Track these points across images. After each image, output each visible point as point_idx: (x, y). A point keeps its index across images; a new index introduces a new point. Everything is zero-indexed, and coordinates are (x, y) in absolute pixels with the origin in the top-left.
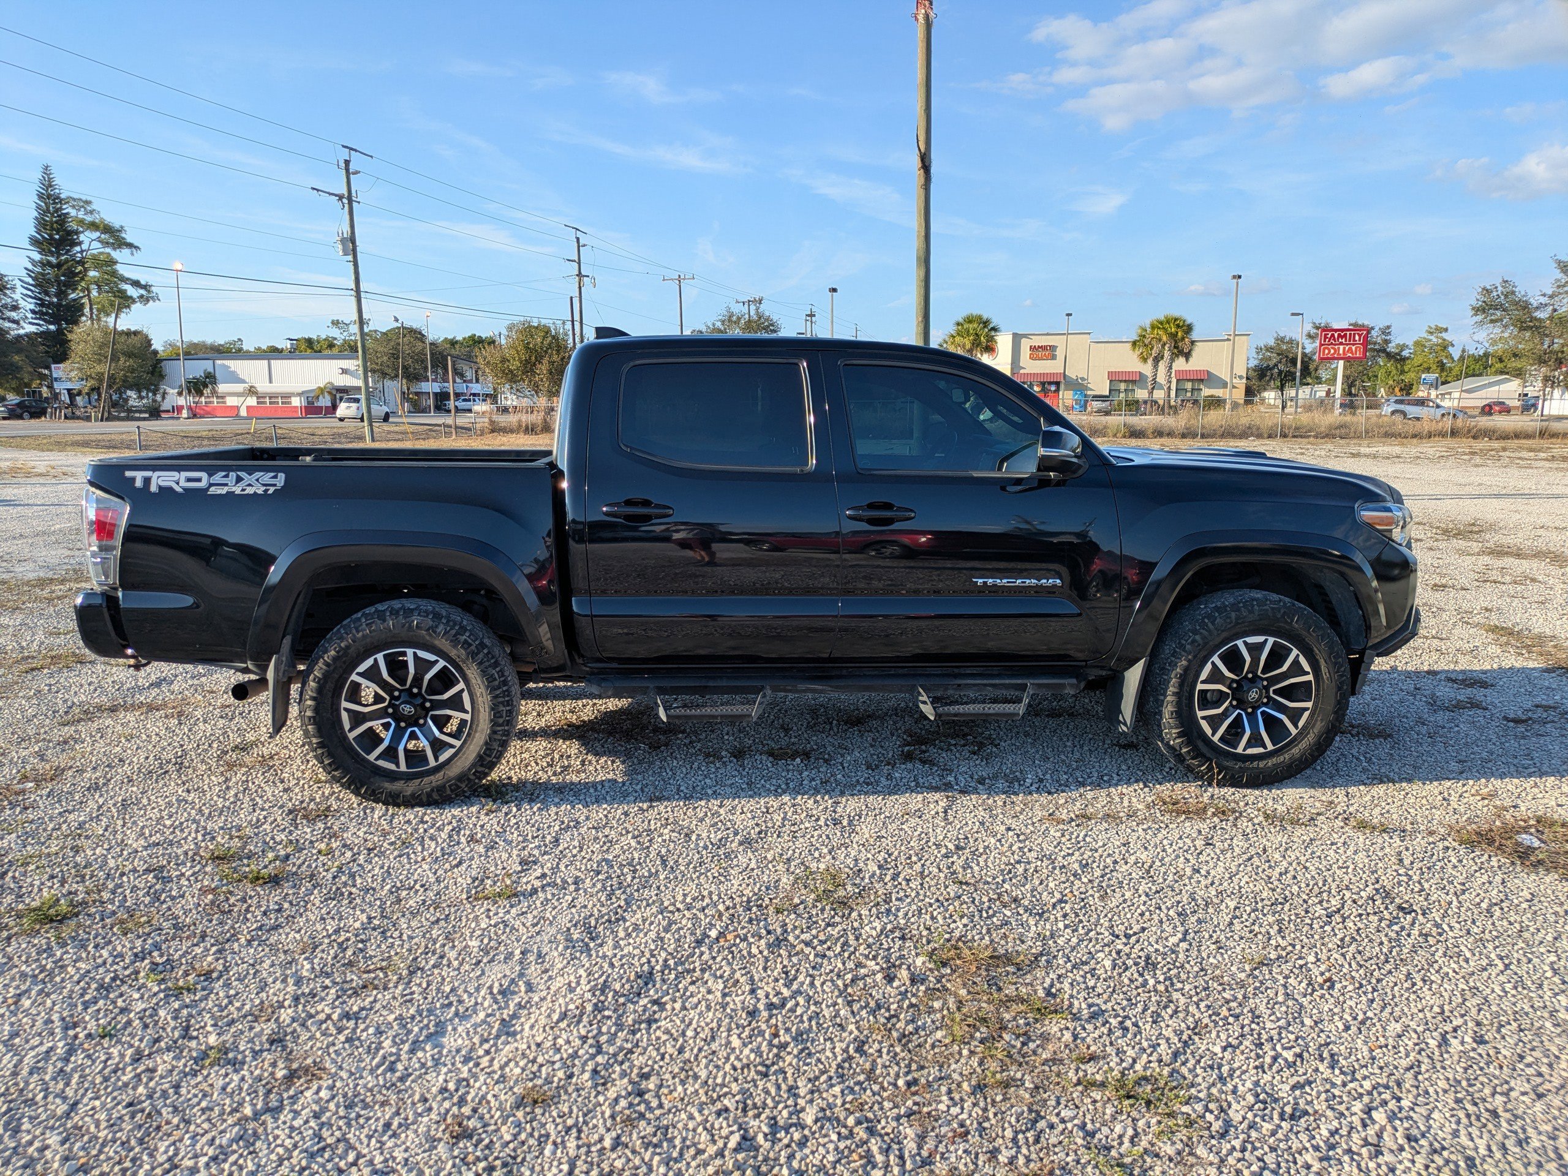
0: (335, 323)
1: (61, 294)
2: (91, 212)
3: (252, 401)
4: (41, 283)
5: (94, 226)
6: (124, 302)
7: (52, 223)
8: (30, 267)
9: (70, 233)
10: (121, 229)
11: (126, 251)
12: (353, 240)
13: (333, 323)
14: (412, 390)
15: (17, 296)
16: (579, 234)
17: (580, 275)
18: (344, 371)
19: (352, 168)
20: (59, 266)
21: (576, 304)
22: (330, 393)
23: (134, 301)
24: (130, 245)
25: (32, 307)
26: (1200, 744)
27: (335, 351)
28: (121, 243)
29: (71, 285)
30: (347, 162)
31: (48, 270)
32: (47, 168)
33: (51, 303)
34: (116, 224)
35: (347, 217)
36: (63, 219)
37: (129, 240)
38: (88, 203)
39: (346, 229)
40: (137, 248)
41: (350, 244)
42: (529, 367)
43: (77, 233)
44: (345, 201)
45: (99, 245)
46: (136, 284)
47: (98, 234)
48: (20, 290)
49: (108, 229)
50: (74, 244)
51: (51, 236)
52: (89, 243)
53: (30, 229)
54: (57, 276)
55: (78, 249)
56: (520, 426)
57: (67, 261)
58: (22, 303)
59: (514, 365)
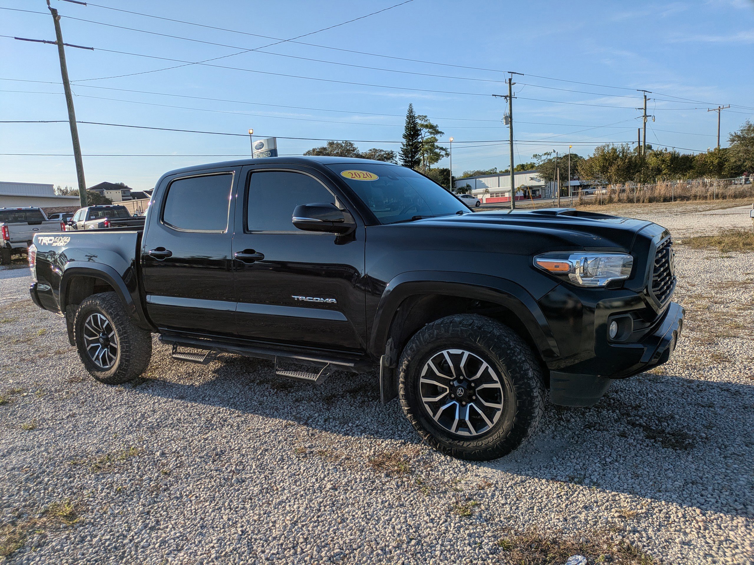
0: (535, 156)
1: (412, 157)
2: (427, 121)
3: (488, 196)
4: (406, 153)
5: (426, 126)
6: (436, 158)
7: (411, 127)
8: (402, 147)
9: (418, 130)
10: (437, 126)
11: (439, 135)
12: (511, 117)
13: (534, 156)
14: (564, 185)
15: (397, 159)
16: (646, 94)
17: (645, 116)
18: (532, 179)
19: (512, 82)
20: (412, 145)
21: (642, 132)
22: (523, 190)
23: (443, 156)
24: (441, 133)
25: (402, 163)
26: (423, 421)
27: (534, 169)
28: (438, 132)
29: (416, 152)
30: (510, 80)
31: (409, 148)
32: (411, 105)
33: (409, 161)
34: (435, 125)
35: (509, 106)
36: (415, 124)
37: (439, 131)
38: (426, 117)
39: (508, 111)
40: (443, 133)
41: (509, 119)
42: (604, 170)
43: (420, 130)
44: (508, 98)
45: (429, 134)
46: (442, 149)
47: (428, 130)
48: (398, 157)
49: (431, 127)
50: (418, 135)
51: (410, 133)
52: (425, 135)
53: (403, 132)
54: (411, 150)
55: (420, 136)
56: (596, 200)
57: (415, 142)
58: (399, 162)
59: (597, 169)
